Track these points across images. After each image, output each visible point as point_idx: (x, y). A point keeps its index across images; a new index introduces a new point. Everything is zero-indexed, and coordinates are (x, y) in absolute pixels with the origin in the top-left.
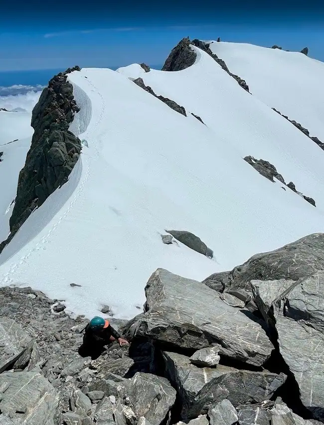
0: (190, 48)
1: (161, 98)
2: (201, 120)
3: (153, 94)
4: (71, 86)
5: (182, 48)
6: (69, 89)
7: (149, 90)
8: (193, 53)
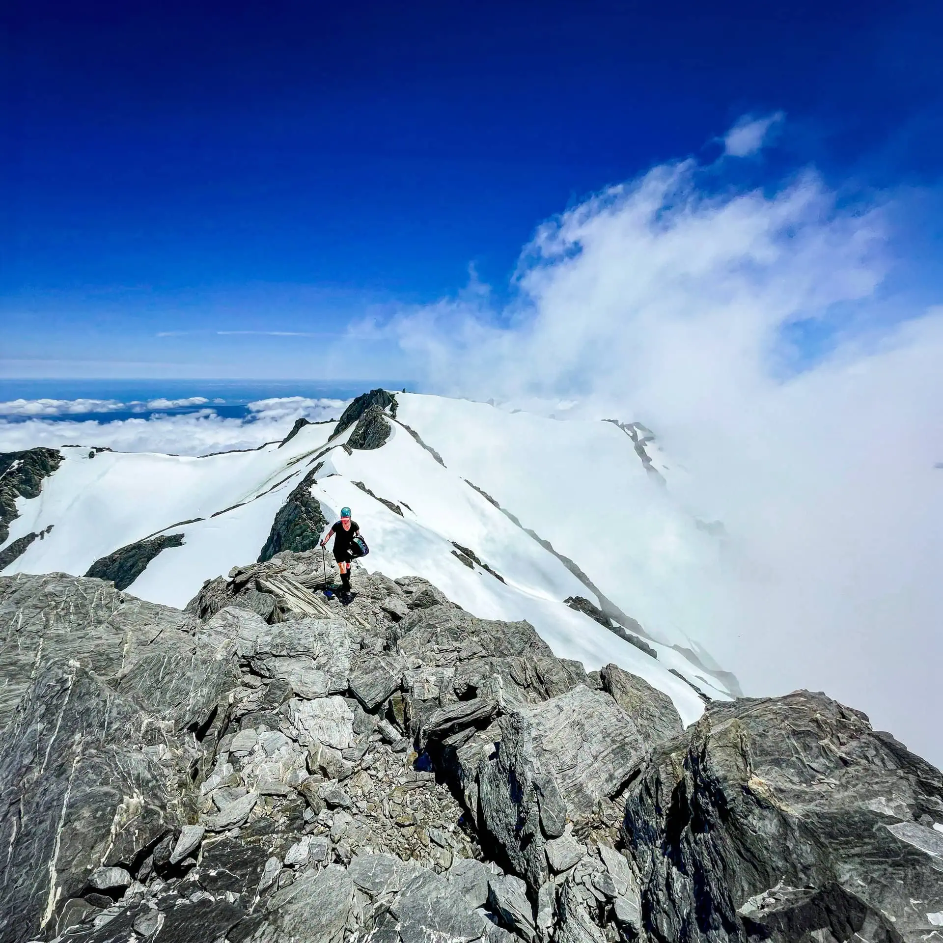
0: (383, 419)
1: (380, 500)
2: (409, 508)
3: (374, 496)
4: (317, 502)
5: (375, 418)
6: (316, 505)
7: (370, 492)
8: (387, 426)
